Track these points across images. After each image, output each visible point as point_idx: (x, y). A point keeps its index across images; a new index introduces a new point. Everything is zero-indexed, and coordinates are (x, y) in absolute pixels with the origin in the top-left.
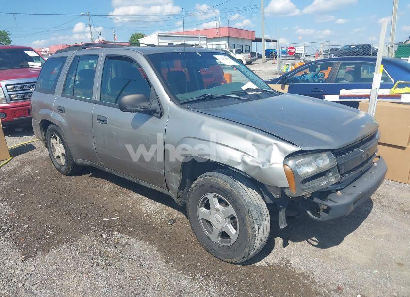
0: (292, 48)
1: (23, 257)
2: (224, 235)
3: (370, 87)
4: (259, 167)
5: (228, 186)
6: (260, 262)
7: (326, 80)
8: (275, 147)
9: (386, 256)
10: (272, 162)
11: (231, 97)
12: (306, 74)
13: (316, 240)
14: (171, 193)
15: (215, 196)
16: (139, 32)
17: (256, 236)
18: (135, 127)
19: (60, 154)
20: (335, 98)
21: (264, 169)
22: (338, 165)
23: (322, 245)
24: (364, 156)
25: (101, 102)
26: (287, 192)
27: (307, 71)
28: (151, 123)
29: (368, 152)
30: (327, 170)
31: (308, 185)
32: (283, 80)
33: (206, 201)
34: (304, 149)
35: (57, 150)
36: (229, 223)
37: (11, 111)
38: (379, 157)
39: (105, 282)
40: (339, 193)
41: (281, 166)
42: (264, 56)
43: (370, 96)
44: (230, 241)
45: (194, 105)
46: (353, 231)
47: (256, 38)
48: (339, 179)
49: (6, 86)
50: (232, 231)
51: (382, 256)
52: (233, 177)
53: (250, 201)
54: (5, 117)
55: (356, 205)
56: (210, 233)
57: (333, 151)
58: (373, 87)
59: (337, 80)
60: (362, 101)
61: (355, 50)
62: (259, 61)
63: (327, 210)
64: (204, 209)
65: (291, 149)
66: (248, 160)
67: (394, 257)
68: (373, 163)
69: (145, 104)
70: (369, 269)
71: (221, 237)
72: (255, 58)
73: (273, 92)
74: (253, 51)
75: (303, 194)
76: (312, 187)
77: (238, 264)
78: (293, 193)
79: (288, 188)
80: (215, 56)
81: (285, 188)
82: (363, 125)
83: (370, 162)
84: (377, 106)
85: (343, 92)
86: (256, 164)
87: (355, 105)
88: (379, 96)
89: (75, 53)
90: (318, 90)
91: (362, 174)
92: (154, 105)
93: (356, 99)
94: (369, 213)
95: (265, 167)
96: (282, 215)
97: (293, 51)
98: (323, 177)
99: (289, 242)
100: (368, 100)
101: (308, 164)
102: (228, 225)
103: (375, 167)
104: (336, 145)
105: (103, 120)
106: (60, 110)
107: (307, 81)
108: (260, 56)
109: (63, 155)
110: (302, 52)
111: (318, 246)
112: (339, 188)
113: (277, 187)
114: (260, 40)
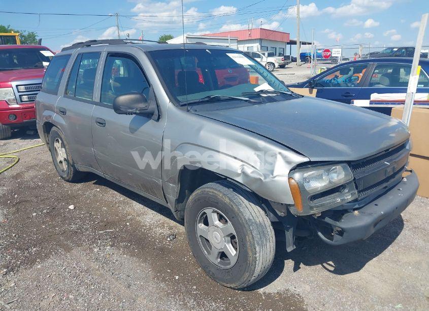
0: (328, 51)
1: (5, 270)
2: (223, 255)
3: (405, 91)
4: (261, 179)
5: (227, 200)
6: (264, 288)
7: (358, 85)
8: (279, 157)
9: (413, 287)
10: (275, 174)
11: (239, 99)
12: (337, 77)
13: (333, 264)
14: (169, 206)
15: (214, 212)
16: (168, 34)
17: (257, 259)
18: (133, 130)
19: (62, 159)
20: (365, 103)
21: (267, 182)
22: (355, 179)
23: (339, 271)
24: (389, 170)
25: (100, 104)
26: (292, 210)
27: (338, 73)
28: (149, 126)
29: (395, 166)
30: (342, 186)
31: (317, 202)
32: (311, 83)
33: (205, 216)
34: (313, 159)
35: (59, 155)
36: (228, 243)
37: (22, 113)
38: (411, 171)
39: (86, 304)
40: (356, 212)
41: (285, 179)
42: (299, 60)
43: (405, 101)
44: (229, 264)
45: (195, 107)
46: (376, 255)
47: (290, 41)
48: (356, 196)
49: (17, 86)
50: (232, 252)
51: (408, 287)
52: (235, 190)
53: (251, 218)
54: (16, 119)
55: (378, 226)
56: (209, 253)
57: (349, 163)
58: (408, 91)
59: (371, 84)
60: (395, 107)
61: (398, 53)
62: (293, 64)
63: (341, 233)
64: (203, 225)
65: (298, 159)
66: (249, 171)
67: (423, 289)
68: (403, 178)
69: (142, 105)
70: (391, 302)
71: (221, 258)
72: (288, 61)
73: (291, 95)
74: (288, 54)
75: (312, 212)
76: (322, 205)
77: (238, 289)
78: (299, 211)
79: (293, 205)
80: (227, 54)
81: (290, 205)
82: (392, 133)
83: (397, 177)
84: (412, 112)
85: (375, 96)
86: (258, 177)
87: (388, 111)
88: (415, 101)
89: (80, 50)
90: (349, 95)
91: (387, 190)
92: (152, 107)
93: (389, 104)
94: (398, 235)
95: (267, 180)
96: (289, 235)
97: (329, 54)
98: (337, 193)
99: (302, 265)
100: (402, 106)
101: (319, 178)
102: (227, 246)
103: (405, 183)
104: (353, 156)
105: (102, 123)
106: (62, 112)
107: (338, 85)
108: (294, 60)
109: (65, 160)
110: (339, 55)
111: (335, 272)
112: (357, 206)
113: (282, 204)
114: (294, 43)
